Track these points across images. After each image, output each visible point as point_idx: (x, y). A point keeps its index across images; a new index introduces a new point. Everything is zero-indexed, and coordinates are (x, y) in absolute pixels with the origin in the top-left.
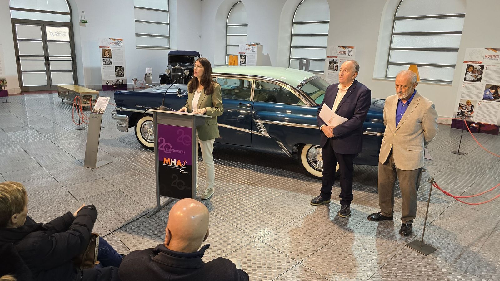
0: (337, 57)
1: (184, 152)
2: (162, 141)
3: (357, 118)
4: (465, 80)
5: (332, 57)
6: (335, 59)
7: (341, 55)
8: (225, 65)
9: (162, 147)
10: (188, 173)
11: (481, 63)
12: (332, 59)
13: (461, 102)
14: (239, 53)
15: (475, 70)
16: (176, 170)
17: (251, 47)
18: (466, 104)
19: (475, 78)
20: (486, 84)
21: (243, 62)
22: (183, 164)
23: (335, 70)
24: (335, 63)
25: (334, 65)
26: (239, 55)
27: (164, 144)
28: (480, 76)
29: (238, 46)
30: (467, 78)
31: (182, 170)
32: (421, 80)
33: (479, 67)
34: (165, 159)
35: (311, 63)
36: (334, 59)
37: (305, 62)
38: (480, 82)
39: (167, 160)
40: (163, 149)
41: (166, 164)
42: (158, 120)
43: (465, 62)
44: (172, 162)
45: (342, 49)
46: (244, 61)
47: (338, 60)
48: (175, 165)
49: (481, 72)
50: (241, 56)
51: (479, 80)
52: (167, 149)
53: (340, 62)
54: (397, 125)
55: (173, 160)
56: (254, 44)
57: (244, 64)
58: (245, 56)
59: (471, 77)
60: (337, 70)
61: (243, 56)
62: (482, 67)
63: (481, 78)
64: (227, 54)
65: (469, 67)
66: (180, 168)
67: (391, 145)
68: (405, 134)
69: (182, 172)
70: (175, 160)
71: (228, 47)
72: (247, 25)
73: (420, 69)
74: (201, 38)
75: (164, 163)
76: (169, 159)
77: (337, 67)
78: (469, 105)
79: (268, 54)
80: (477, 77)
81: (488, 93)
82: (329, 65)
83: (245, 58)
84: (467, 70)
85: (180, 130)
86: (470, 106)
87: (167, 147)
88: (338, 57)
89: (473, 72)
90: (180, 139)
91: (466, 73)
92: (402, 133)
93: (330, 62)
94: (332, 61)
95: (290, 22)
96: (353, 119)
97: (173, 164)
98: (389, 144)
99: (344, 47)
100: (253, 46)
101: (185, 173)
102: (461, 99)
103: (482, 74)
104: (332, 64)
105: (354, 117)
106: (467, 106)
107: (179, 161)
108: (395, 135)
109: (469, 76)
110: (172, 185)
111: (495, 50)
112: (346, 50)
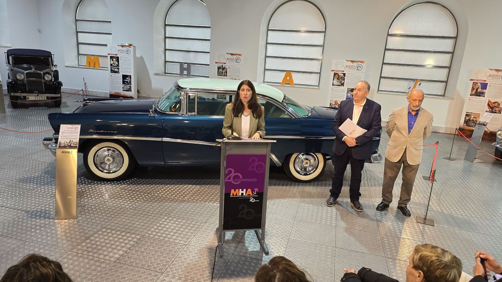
0: (225, 63)
1: (255, 180)
2: (230, 172)
3: (375, 129)
4: (333, 85)
5: (220, 63)
6: (224, 65)
7: (229, 62)
8: (78, 66)
9: (230, 178)
10: (258, 201)
11: (343, 71)
12: (220, 65)
13: (331, 103)
14: (109, 54)
15: (339, 77)
16: (244, 200)
17: (125, 49)
18: (334, 104)
19: (340, 83)
20: (348, 88)
21: (115, 64)
22: (254, 193)
23: (224, 76)
24: (224, 69)
25: (223, 71)
26: (109, 56)
27: (233, 175)
28: (343, 81)
29: (106, 45)
30: (334, 84)
31: (252, 199)
32: (295, 84)
33: (342, 75)
34: (233, 191)
35: (192, 67)
36: (222, 65)
37: (185, 66)
38: (344, 86)
39: (235, 191)
40: (231, 180)
41: (233, 195)
42: (227, 150)
43: (332, 71)
44: (241, 192)
45: (230, 56)
46: (117, 63)
47: (227, 66)
48: (244, 194)
49: (344, 79)
50: (111, 57)
51: (343, 84)
52: (236, 180)
53: (229, 68)
54: (409, 132)
55: (243, 190)
56: (127, 45)
57: (116, 66)
58: (118, 58)
59: (337, 82)
60: (226, 76)
61: (115, 58)
62: (344, 74)
63: (344, 83)
64: (80, 53)
65: (335, 74)
66: (250, 197)
67: (405, 147)
68: (416, 138)
69: (252, 201)
70: (245, 190)
71: (80, 46)
72: (110, 22)
73: (293, 75)
74: (40, 33)
75: (231, 194)
76: (237, 190)
77: (226, 73)
78: (336, 104)
79: (141, 56)
80: (341, 82)
81: (349, 95)
82: (218, 71)
83: (118, 61)
84: (334, 77)
85: (253, 158)
86: (338, 105)
87: (236, 177)
88: (227, 63)
89: (338, 79)
90: (253, 167)
91: (333, 80)
92: (413, 137)
93: (219, 68)
94: (220, 67)
95: (163, 24)
96: (372, 130)
97: (242, 194)
98: (403, 146)
99: (232, 54)
100: (128, 48)
101: (256, 201)
102: (331, 100)
103: (344, 80)
104: (220, 70)
105: (373, 129)
106: (336, 105)
107: (249, 190)
108: (408, 139)
109: (336, 82)
110: (239, 216)
111: (352, 61)
112: (234, 57)
